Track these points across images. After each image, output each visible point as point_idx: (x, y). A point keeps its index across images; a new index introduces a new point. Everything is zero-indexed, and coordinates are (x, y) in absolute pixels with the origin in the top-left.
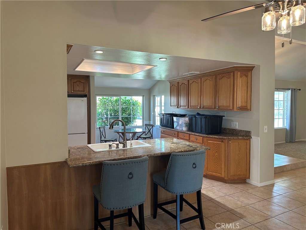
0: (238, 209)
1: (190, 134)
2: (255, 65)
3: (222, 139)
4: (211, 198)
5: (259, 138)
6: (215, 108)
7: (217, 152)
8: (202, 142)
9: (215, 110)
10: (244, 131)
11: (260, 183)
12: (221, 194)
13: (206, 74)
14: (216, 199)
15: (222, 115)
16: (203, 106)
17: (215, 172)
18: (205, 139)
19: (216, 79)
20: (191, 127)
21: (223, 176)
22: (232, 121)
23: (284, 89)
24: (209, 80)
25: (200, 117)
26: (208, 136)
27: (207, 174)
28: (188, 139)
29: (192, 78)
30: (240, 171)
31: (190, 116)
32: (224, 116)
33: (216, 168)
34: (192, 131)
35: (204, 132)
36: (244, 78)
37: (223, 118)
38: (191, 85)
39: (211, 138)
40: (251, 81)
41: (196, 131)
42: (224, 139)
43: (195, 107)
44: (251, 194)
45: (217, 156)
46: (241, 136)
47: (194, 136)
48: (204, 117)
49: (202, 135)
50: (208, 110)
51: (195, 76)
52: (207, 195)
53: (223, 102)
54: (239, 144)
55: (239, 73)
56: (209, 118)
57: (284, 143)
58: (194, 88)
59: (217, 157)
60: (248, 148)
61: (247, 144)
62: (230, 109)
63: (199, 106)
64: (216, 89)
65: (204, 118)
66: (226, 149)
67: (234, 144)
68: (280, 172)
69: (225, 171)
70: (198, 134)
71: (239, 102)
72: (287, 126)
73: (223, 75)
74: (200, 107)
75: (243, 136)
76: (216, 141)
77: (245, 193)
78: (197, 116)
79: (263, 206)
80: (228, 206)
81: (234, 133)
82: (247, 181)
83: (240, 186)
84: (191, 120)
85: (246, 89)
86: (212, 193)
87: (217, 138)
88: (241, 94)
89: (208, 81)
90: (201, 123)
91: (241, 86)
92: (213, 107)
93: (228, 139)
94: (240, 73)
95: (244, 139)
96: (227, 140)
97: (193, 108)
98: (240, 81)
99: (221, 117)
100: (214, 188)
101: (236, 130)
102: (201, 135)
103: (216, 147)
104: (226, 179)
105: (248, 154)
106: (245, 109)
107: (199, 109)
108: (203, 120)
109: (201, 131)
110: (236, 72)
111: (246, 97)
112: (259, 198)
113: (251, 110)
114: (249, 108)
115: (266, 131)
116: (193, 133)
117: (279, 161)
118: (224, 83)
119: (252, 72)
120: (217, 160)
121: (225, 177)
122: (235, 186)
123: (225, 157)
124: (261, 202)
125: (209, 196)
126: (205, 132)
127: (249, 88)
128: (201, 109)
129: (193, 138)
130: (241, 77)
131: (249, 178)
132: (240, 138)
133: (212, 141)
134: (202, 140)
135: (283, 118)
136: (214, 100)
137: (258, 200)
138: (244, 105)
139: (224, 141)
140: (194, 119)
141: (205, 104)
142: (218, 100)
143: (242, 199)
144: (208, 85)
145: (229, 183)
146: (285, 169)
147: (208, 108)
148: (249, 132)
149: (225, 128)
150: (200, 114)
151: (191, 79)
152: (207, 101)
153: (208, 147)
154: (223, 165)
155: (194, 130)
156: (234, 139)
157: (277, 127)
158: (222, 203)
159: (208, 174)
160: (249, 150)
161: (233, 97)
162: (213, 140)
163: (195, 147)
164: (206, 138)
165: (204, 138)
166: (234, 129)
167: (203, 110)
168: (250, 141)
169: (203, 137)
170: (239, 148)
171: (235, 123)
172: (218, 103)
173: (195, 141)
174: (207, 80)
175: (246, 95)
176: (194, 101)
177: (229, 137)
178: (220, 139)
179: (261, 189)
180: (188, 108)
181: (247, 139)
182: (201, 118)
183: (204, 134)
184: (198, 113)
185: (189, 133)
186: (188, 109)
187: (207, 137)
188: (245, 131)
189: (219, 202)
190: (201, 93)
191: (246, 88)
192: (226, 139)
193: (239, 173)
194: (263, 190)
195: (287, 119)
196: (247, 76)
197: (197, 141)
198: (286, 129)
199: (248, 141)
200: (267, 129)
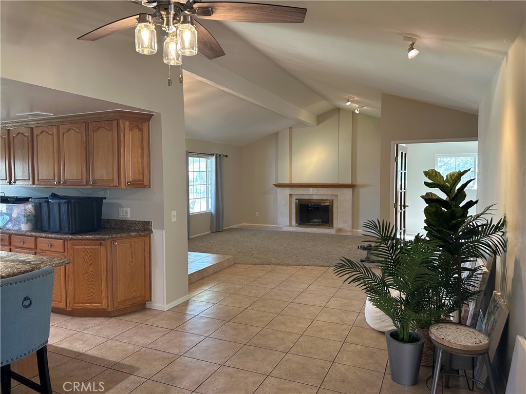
0: (127, 359)
1: (36, 238)
2: (153, 112)
3: (101, 239)
4: (78, 353)
5: (164, 231)
6: (87, 183)
7: (91, 264)
8: (61, 250)
9: (88, 187)
10: (140, 221)
11: (167, 304)
12: (99, 340)
13: (69, 119)
14: (89, 353)
15: (101, 196)
16: (65, 180)
17: (88, 301)
18: (68, 244)
19: (87, 129)
20: (39, 223)
21: (104, 306)
22: (120, 206)
23: (207, 155)
24: (75, 131)
25: (57, 201)
26: (73, 237)
27: (73, 309)
28: (33, 246)
29: (39, 125)
30: (134, 291)
31: (37, 201)
32: (105, 198)
33: (92, 294)
34: (41, 230)
35: (67, 229)
36: (136, 132)
37: (104, 201)
38: (37, 138)
39: (81, 240)
40: (149, 138)
41: (50, 229)
42: (104, 239)
43: (47, 182)
44: (152, 327)
45: (92, 271)
46: (135, 231)
47: (45, 240)
48: (64, 201)
49: (62, 236)
50: (76, 187)
51: (47, 121)
52: (71, 349)
53: (102, 172)
54: (132, 246)
55: (127, 123)
56: (74, 202)
57: (208, 234)
58: (45, 145)
59: (92, 273)
60: (146, 250)
61: (145, 244)
62: (114, 186)
63: (56, 179)
64: (89, 148)
65: (65, 203)
66: (109, 256)
67: (122, 247)
68: (198, 279)
69: (107, 297)
70: (53, 236)
71: (129, 174)
72: (212, 208)
73: (99, 125)
74: (59, 183)
75: (139, 230)
76: (89, 245)
77: (142, 326)
78: (50, 201)
79: (168, 342)
80: (109, 359)
81: (124, 227)
82: (148, 306)
83: (135, 317)
84: (38, 207)
85: (141, 151)
86: (81, 342)
87: (92, 240)
88: (132, 160)
89: (72, 132)
90: (59, 212)
91: (132, 145)
92: (84, 182)
93: (112, 238)
94: (130, 124)
95: (141, 236)
96: (109, 241)
97: (45, 185)
98: (129, 137)
99: (99, 201)
100: (86, 332)
101: (127, 221)
102: (59, 236)
103: (91, 255)
104: (110, 310)
105: (147, 259)
106: (140, 184)
107: (56, 185)
108: (64, 207)
109: (61, 229)
110: (121, 121)
111: (141, 165)
112: (164, 330)
113: (150, 187)
114: (146, 182)
115: (174, 220)
116: (43, 235)
117: (198, 263)
118: (102, 139)
119: (149, 124)
120: (93, 279)
121: (108, 306)
122: (127, 318)
123: (107, 272)
124: (167, 335)
125: (75, 350)
126: (69, 231)
127: (145, 149)
128: (61, 187)
129: (43, 243)
130: (131, 129)
131: (150, 300)
132: (133, 234)
133: (81, 245)
134: (61, 246)
135: (207, 198)
136: (84, 169)
137: (161, 334)
138: (138, 177)
139: (104, 243)
140: (45, 205)
141: (68, 177)
142: (93, 168)
143: (136, 339)
144: (73, 140)
145: (115, 316)
146: (206, 274)
147: (75, 184)
148: (149, 223)
149: (108, 220)
150: (57, 195)
151: (37, 125)
152: (72, 171)
153: (65, 260)
154: (104, 286)
155: (46, 226)
156: (122, 237)
157: (199, 211)
158: (99, 356)
159: (77, 309)
160: (148, 252)
161: (118, 164)
162: (85, 244)
163: (36, 262)
164: (69, 242)
165: (66, 243)
166: (123, 220)
167: (64, 187)
168: (150, 237)
169: (64, 240)
170: (132, 253)
171: (125, 209)
172: (92, 175)
173: (48, 249)
174: (70, 131)
175: (140, 161)
176: (45, 171)
177: (114, 236)
178: (97, 240)
179: (169, 313)
180: (33, 183)
181: (145, 236)
182: (59, 204)
183: (65, 234)
184: (53, 193)
185: (34, 234)
186: (34, 186)
187: (71, 239)
188: (142, 221)
189: (92, 357)
190: (59, 156)
191: (139, 150)
192: (108, 238)
193: (133, 295)
194: (170, 314)
195: (212, 198)
196: (141, 130)
197: (53, 249)
198: (211, 213)
199: (147, 239)
200: (175, 217)
